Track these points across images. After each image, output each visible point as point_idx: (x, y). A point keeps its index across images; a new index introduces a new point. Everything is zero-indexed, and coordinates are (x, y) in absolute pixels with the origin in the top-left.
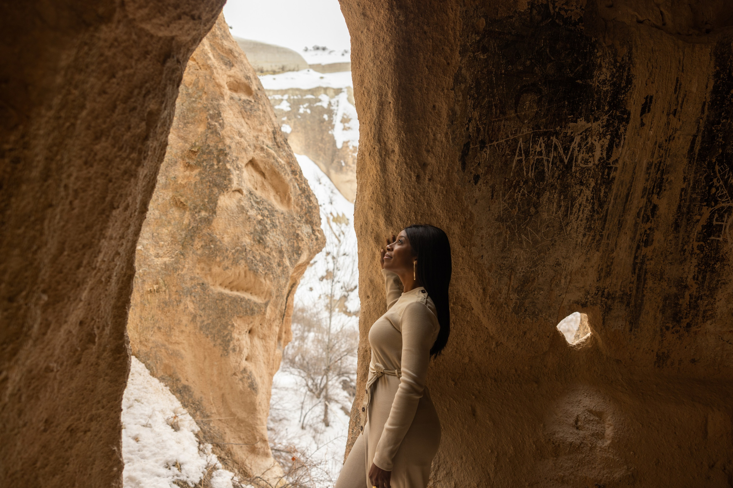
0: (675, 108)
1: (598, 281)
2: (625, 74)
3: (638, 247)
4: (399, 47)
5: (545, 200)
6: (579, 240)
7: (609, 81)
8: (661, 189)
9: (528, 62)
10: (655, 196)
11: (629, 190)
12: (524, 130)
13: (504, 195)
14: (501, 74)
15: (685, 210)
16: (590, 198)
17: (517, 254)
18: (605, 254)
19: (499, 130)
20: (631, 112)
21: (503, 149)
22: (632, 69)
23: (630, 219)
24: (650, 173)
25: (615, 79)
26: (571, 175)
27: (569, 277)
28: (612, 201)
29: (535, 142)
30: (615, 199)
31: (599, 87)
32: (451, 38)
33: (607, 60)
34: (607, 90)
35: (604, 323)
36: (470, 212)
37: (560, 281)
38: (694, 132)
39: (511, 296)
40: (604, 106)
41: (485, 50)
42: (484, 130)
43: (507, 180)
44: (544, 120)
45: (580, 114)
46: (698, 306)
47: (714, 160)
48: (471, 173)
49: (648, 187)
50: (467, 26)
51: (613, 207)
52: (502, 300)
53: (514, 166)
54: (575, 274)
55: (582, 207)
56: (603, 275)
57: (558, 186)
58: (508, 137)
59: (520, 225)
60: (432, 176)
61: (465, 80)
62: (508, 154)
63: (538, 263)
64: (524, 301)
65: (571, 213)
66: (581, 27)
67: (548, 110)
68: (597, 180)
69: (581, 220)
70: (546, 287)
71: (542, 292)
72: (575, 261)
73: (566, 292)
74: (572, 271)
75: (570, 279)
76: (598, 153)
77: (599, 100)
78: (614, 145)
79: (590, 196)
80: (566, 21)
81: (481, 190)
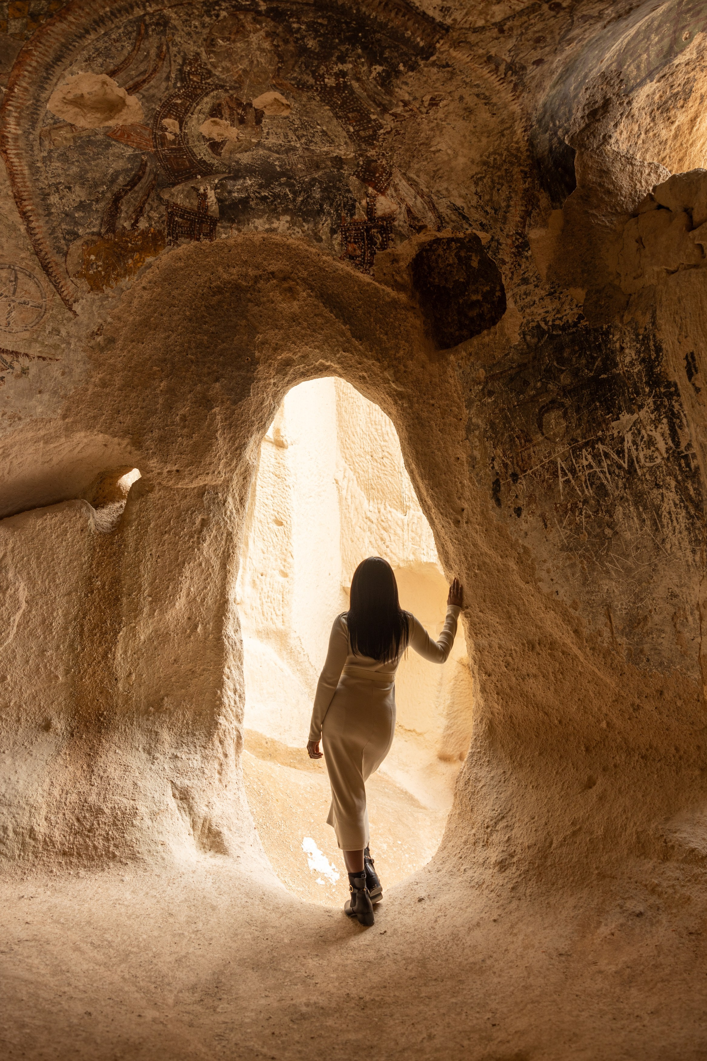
2: (652, 343)
4: (409, 426)
5: (620, 516)
6: (690, 560)
7: (636, 360)
9: (539, 384)
12: (559, 449)
13: (561, 522)
14: (514, 406)
16: (678, 502)
17: (607, 587)
19: (530, 457)
20: (677, 381)
21: (540, 475)
22: (657, 335)
25: (642, 355)
26: (639, 479)
29: (578, 457)
31: (629, 372)
32: (456, 399)
33: (628, 339)
34: (639, 371)
36: (523, 546)
37: (686, 619)
39: (618, 640)
40: (643, 388)
41: (490, 393)
42: (513, 463)
43: (558, 506)
44: (579, 431)
45: (620, 408)
48: (509, 507)
50: (467, 383)
52: (605, 645)
53: (561, 488)
54: (705, 608)
55: (673, 516)
57: (629, 497)
58: (542, 461)
59: (597, 551)
60: (468, 519)
61: (478, 427)
62: (549, 479)
63: (643, 597)
64: (640, 647)
65: (663, 526)
66: (584, 323)
67: (579, 419)
68: (676, 477)
69: (680, 533)
70: (668, 629)
71: (663, 635)
72: (697, 588)
73: (701, 634)
74: (698, 604)
75: (700, 615)
76: (661, 444)
77: (634, 385)
78: (676, 427)
79: (677, 498)
80: (564, 328)
81: (529, 521)
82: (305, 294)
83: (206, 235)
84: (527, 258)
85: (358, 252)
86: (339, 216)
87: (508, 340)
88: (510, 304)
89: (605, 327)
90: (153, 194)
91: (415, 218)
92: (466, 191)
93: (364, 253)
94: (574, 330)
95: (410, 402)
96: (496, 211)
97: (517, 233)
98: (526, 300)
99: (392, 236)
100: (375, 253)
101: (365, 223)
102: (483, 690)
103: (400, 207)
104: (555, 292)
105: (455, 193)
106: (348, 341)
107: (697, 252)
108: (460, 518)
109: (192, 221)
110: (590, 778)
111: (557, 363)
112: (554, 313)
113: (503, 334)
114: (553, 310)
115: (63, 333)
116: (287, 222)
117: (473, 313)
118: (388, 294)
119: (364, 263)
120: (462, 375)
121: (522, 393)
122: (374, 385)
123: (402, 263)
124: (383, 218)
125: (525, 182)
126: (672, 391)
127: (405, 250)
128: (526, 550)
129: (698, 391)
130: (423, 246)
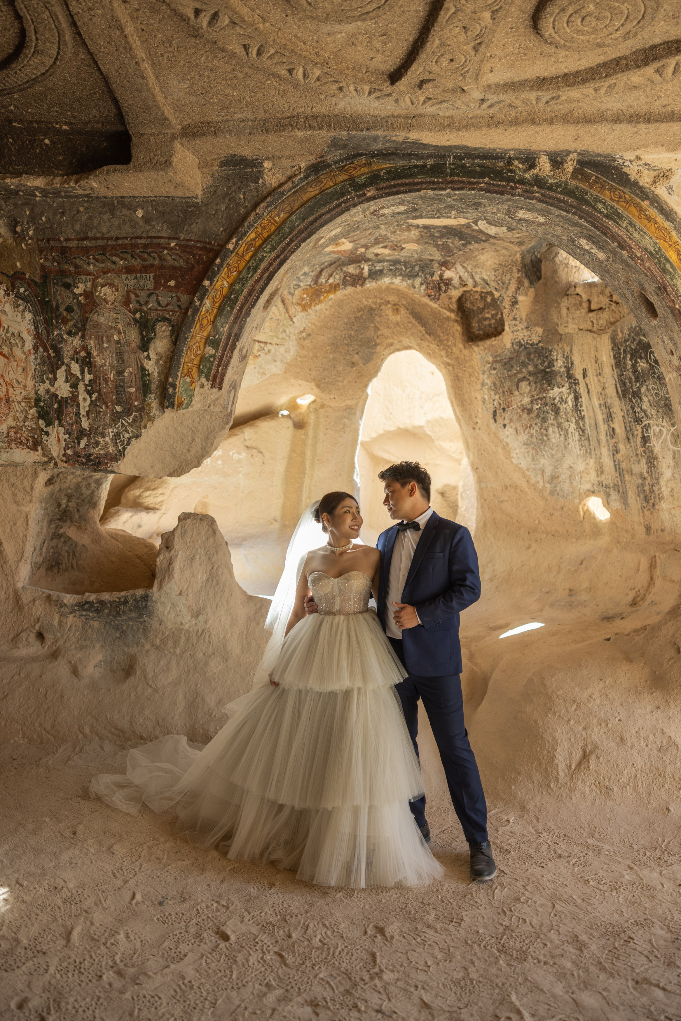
0: (599, 372)
1: (597, 477)
2: (570, 360)
3: (613, 455)
5: (551, 432)
6: (579, 453)
7: (562, 366)
8: (612, 418)
9: (518, 368)
10: (611, 422)
11: (595, 420)
12: (526, 399)
13: (524, 432)
14: (506, 377)
15: (628, 429)
17: (543, 462)
18: (597, 461)
19: (512, 401)
20: (579, 379)
21: (516, 410)
22: (572, 357)
23: (603, 437)
24: (602, 410)
25: (565, 364)
26: (560, 417)
27: (579, 475)
30: (590, 427)
31: (559, 370)
32: (477, 369)
33: (560, 356)
34: (563, 371)
35: (608, 504)
36: (506, 442)
37: (575, 477)
38: (614, 382)
39: (546, 485)
40: (564, 379)
41: (494, 369)
42: (503, 403)
43: (523, 425)
44: (535, 392)
45: (554, 385)
46: (654, 491)
47: (630, 397)
48: (500, 423)
49: (605, 418)
50: (483, 362)
51: (591, 432)
52: (540, 487)
54: (583, 473)
55: (573, 434)
56: (599, 473)
57: (555, 424)
58: (518, 404)
59: (540, 447)
60: (480, 427)
61: (487, 384)
62: (520, 412)
63: (558, 467)
64: (555, 489)
65: (568, 438)
66: (541, 344)
67: (536, 387)
68: (575, 418)
69: (575, 441)
70: (568, 481)
71: (565, 484)
72: (580, 465)
73: (580, 484)
74: (580, 471)
75: (581, 476)
76: (570, 403)
77: (561, 376)
78: (577, 398)
79: (575, 427)
80: (532, 345)
81: (509, 431)
82: (404, 312)
83: (360, 285)
84: (517, 308)
85: (433, 294)
86: (426, 278)
87: (505, 345)
88: (507, 328)
89: (550, 348)
90: (339, 268)
91: (462, 281)
92: (490, 274)
93: (436, 294)
94: (536, 346)
95: (453, 367)
96: (503, 284)
97: (513, 296)
98: (515, 328)
99: (450, 287)
100: (441, 295)
101: (438, 281)
102: (482, 507)
103: (456, 276)
104: (529, 327)
105: (484, 273)
106: (423, 335)
107: (591, 324)
108: (475, 427)
109: (355, 279)
110: (529, 545)
111: (528, 360)
112: (527, 337)
113: (502, 342)
114: (527, 335)
115: (288, 332)
116: (400, 279)
117: (486, 323)
118: (445, 314)
119: (435, 298)
120: (481, 358)
121: (510, 371)
122: (435, 357)
123: (453, 300)
124: (447, 279)
125: (518, 274)
126: (577, 383)
127: (456, 294)
128: (507, 444)
129: (587, 385)
130: (465, 291)
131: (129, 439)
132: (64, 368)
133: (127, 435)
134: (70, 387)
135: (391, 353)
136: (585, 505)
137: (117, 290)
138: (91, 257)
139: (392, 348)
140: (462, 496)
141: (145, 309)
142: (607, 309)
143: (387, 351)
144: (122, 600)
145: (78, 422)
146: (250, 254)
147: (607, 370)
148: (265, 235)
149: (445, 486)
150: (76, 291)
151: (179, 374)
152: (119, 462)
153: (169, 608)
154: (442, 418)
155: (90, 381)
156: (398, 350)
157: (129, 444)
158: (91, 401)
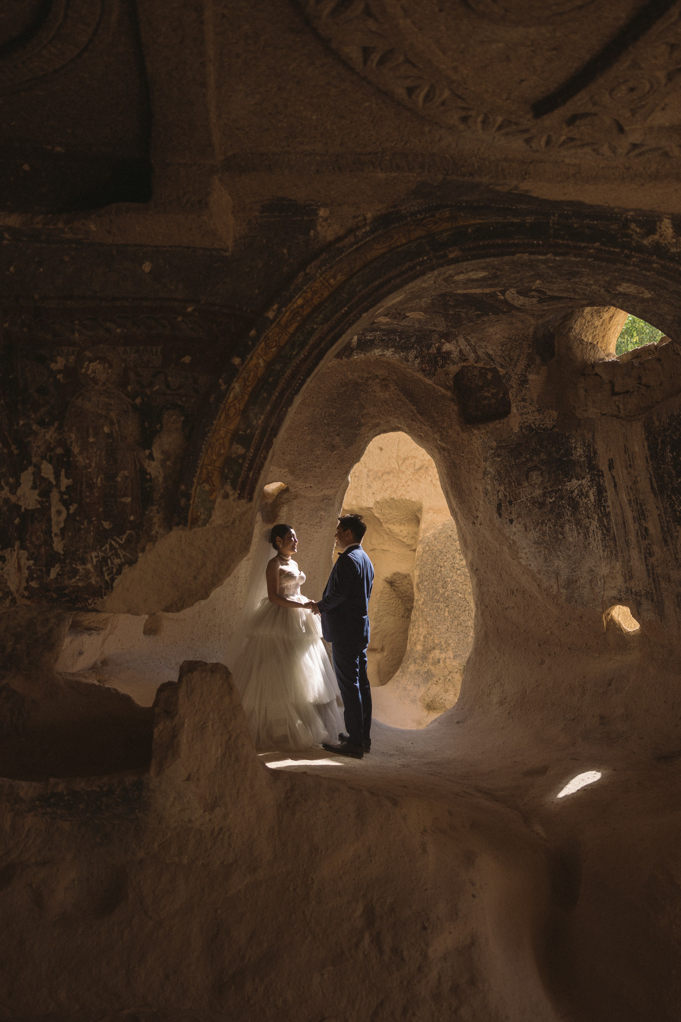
0: (629, 463)
1: (625, 583)
2: (592, 449)
3: (646, 558)
4: (448, 467)
5: (567, 529)
6: (602, 555)
7: (583, 455)
8: (645, 517)
9: (528, 456)
10: (643, 521)
11: (623, 517)
12: (537, 491)
13: (535, 529)
14: (513, 465)
15: (666, 529)
16: (598, 527)
17: (557, 564)
18: (624, 564)
19: (520, 493)
20: (603, 470)
21: (525, 503)
22: (595, 446)
23: (632, 538)
24: (632, 506)
25: (586, 453)
26: (579, 513)
27: (603, 580)
28: (614, 527)
29: (547, 497)
30: (616, 526)
31: (579, 460)
32: (478, 455)
33: (579, 443)
34: (584, 460)
35: (639, 614)
36: (512, 539)
37: (597, 582)
38: (649, 476)
39: (562, 591)
40: (585, 469)
41: (499, 456)
42: (510, 495)
43: (534, 520)
44: (548, 484)
45: (572, 476)
47: (669, 493)
48: (506, 518)
49: (636, 516)
50: (485, 448)
51: (617, 531)
52: (554, 593)
53: (536, 512)
55: (595, 533)
56: (627, 578)
57: (573, 521)
58: (527, 496)
59: (554, 546)
60: (481, 522)
61: (490, 473)
62: (530, 506)
63: (576, 570)
64: (573, 595)
65: (589, 537)
66: (556, 430)
67: (549, 478)
68: (598, 514)
69: (598, 541)
70: (587, 587)
71: (585, 589)
72: (604, 568)
73: (604, 590)
74: (604, 576)
75: (604, 581)
76: (592, 498)
77: (581, 467)
78: (601, 491)
79: (598, 525)
80: (545, 430)
81: (517, 527)
82: (393, 388)
83: (346, 357)
84: (526, 388)
85: (428, 368)
86: (421, 350)
87: (511, 429)
88: (514, 410)
89: (567, 434)
91: (463, 355)
92: (496, 348)
93: (431, 369)
94: (550, 432)
95: (449, 453)
96: (511, 360)
97: (522, 374)
98: (524, 410)
99: (448, 361)
100: (437, 370)
101: (435, 354)
103: (456, 349)
104: (541, 410)
105: (490, 348)
106: (415, 415)
107: (616, 408)
108: (475, 521)
110: (542, 659)
111: (539, 447)
112: (540, 421)
113: (508, 425)
114: (539, 419)
116: (392, 351)
117: (486, 403)
118: (440, 391)
119: (430, 374)
120: (482, 443)
121: (518, 458)
122: (427, 441)
123: (450, 376)
124: (445, 353)
125: (529, 350)
126: (600, 474)
127: (453, 369)
128: (514, 542)
129: (613, 477)
130: (464, 367)
131: (121, 566)
132: (31, 469)
133: (117, 561)
134: (39, 495)
135: (376, 435)
136: (609, 614)
137: (111, 366)
138: (77, 322)
139: (378, 429)
140: (418, 588)
141: (149, 393)
142: (635, 393)
143: (372, 432)
144: (105, 789)
145: (48, 543)
146: (295, 325)
147: (640, 462)
148: (316, 301)
149: (395, 574)
150: (54, 366)
151: (195, 480)
152: (105, 598)
153: (172, 799)
154: (393, 499)
155: (67, 487)
156: (385, 431)
157: (119, 572)
158: (68, 514)
